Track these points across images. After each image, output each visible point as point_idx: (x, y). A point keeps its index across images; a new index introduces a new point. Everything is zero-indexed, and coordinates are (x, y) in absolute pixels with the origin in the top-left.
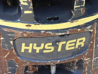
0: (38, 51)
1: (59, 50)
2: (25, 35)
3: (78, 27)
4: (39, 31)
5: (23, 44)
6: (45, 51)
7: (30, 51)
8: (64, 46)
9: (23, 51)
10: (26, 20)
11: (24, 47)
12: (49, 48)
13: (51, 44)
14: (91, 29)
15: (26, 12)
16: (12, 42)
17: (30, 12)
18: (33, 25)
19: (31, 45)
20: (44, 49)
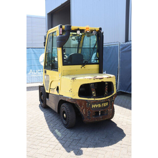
0: (97, 107)
1: (102, 106)
2: (94, 102)
3: (106, 99)
4: (97, 100)
5: (93, 105)
6: (99, 107)
7: (95, 107)
8: (103, 105)
9: (92, 107)
10: (94, 97)
11: (93, 106)
12: (99, 105)
13: (100, 104)
14: (109, 100)
15: (94, 95)
16: (90, 105)
17: (95, 95)
18: (96, 99)
19: (95, 105)
20: (98, 106)
